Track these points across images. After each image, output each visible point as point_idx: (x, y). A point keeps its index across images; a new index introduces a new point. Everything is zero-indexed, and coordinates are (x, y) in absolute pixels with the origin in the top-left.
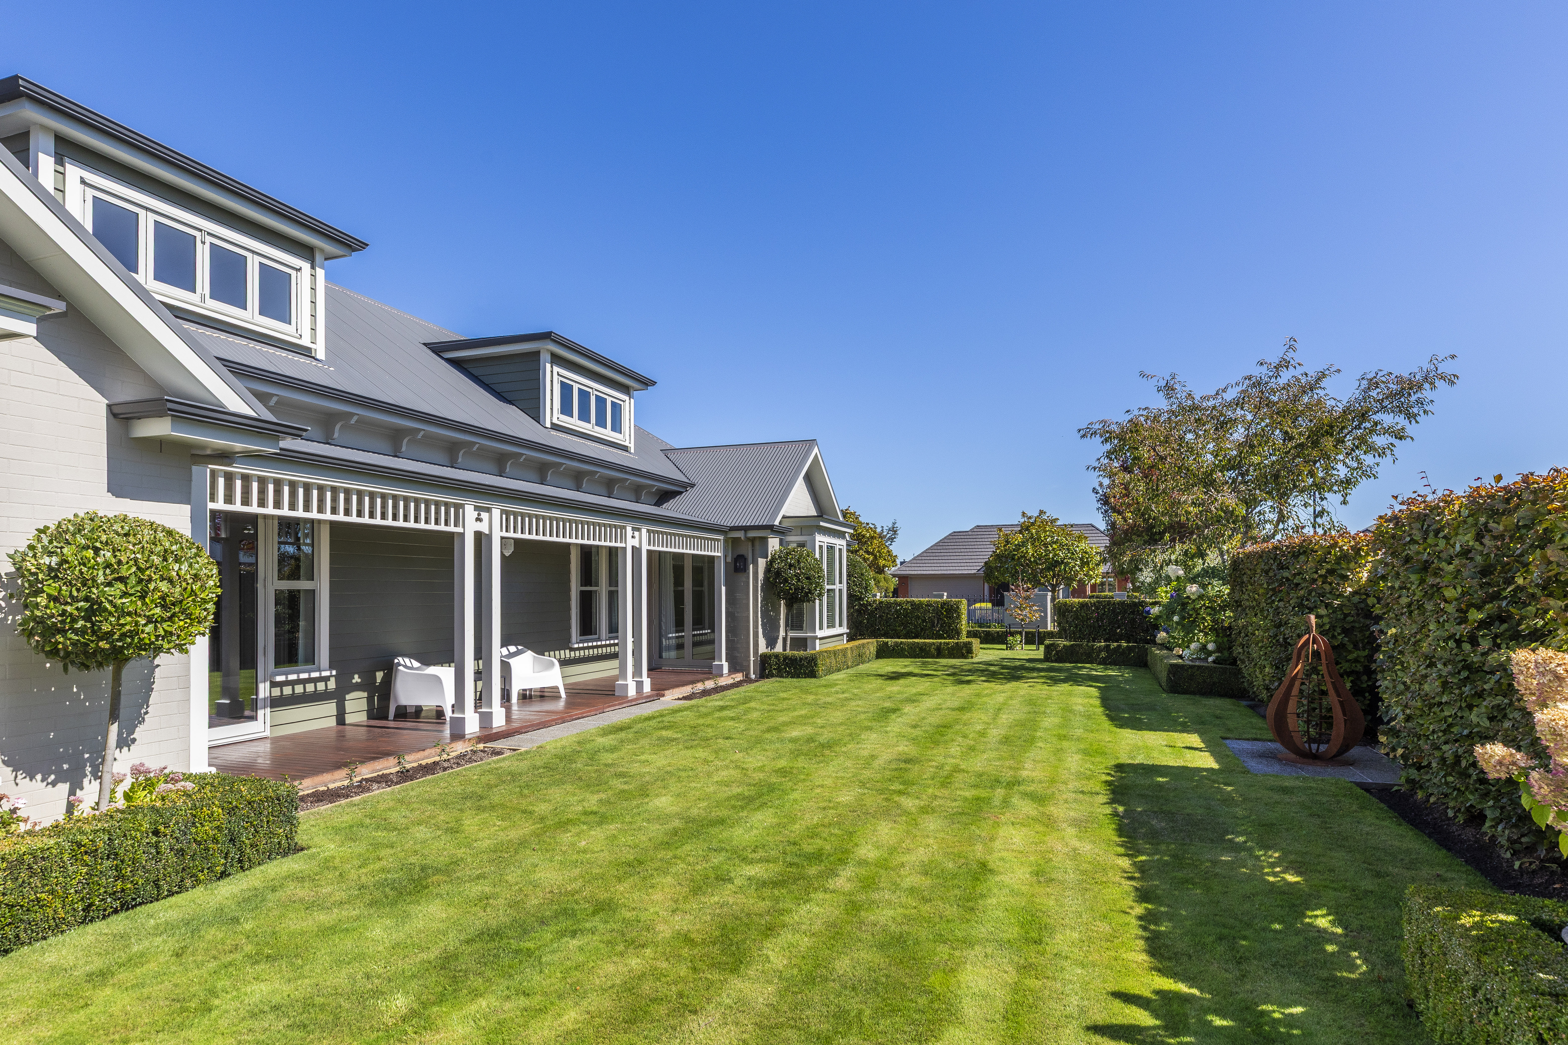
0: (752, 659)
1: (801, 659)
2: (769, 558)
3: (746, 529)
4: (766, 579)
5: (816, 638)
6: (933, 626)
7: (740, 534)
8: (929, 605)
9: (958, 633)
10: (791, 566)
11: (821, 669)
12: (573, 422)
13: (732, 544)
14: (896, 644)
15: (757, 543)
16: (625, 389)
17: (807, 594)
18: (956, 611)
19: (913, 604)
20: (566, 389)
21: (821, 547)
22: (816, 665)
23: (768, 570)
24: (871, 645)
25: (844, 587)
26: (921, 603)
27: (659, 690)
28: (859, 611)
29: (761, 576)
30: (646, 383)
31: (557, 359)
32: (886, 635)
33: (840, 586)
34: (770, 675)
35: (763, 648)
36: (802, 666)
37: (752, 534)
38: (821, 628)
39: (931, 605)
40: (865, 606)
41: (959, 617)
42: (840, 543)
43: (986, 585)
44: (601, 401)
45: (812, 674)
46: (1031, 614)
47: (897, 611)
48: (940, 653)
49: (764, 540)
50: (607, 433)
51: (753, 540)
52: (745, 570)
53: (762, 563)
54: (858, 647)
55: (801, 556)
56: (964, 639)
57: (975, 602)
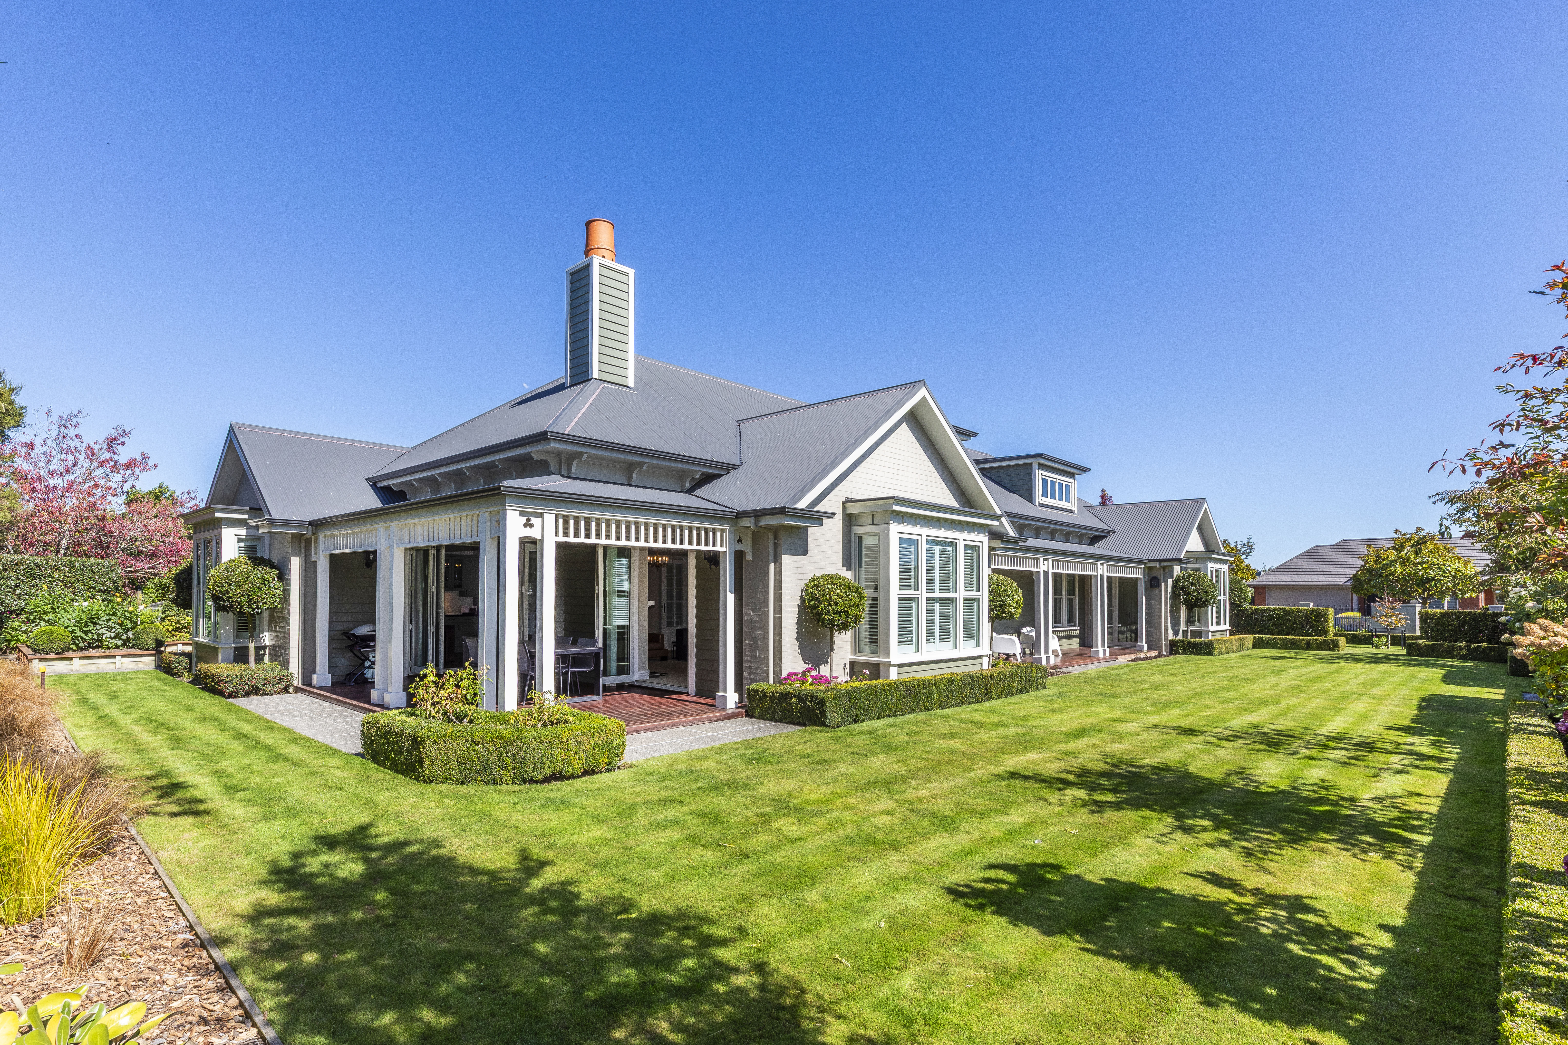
0: (1164, 642)
1: (1201, 644)
2: (1175, 577)
3: (1160, 561)
4: (1173, 592)
5: (1209, 631)
6: (1303, 626)
7: (1157, 564)
8: (1299, 611)
9: (1326, 633)
10: (1192, 584)
11: (1216, 651)
12: (1048, 501)
13: (1149, 570)
14: (1270, 639)
15: (1167, 570)
16: (1072, 475)
17: (1204, 602)
18: (1323, 617)
19: (1284, 610)
20: (1045, 481)
21: (1211, 571)
22: (1213, 648)
23: (1174, 586)
24: (1249, 639)
25: (1227, 597)
26: (1292, 610)
27: (1114, 656)
28: (1237, 615)
29: (1169, 590)
30: (1084, 470)
31: (1042, 466)
32: (1259, 633)
33: (1224, 597)
34: (1177, 653)
35: (1171, 636)
36: (1201, 648)
37: (1164, 564)
38: (1212, 625)
39: (1301, 612)
40: (1243, 611)
41: (1326, 621)
42: (1225, 568)
43: (1355, 597)
44: (1061, 485)
45: (1210, 654)
46: (1399, 621)
47: (1270, 615)
48: (1309, 646)
49: (1171, 568)
50: (1063, 504)
51: (1164, 567)
52: (1158, 586)
53: (1170, 582)
54: (1239, 639)
55: (1200, 577)
56: (1331, 637)
57: (1341, 611)
